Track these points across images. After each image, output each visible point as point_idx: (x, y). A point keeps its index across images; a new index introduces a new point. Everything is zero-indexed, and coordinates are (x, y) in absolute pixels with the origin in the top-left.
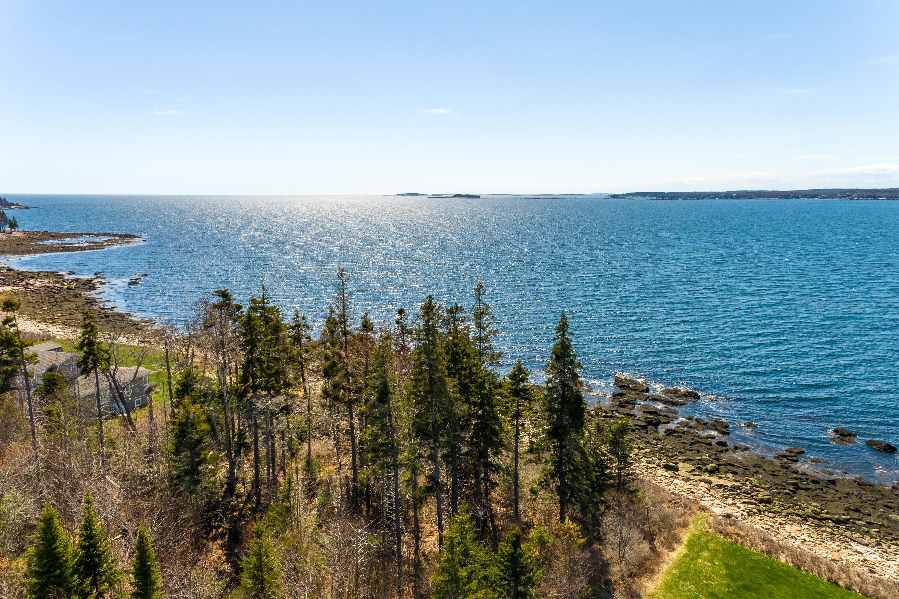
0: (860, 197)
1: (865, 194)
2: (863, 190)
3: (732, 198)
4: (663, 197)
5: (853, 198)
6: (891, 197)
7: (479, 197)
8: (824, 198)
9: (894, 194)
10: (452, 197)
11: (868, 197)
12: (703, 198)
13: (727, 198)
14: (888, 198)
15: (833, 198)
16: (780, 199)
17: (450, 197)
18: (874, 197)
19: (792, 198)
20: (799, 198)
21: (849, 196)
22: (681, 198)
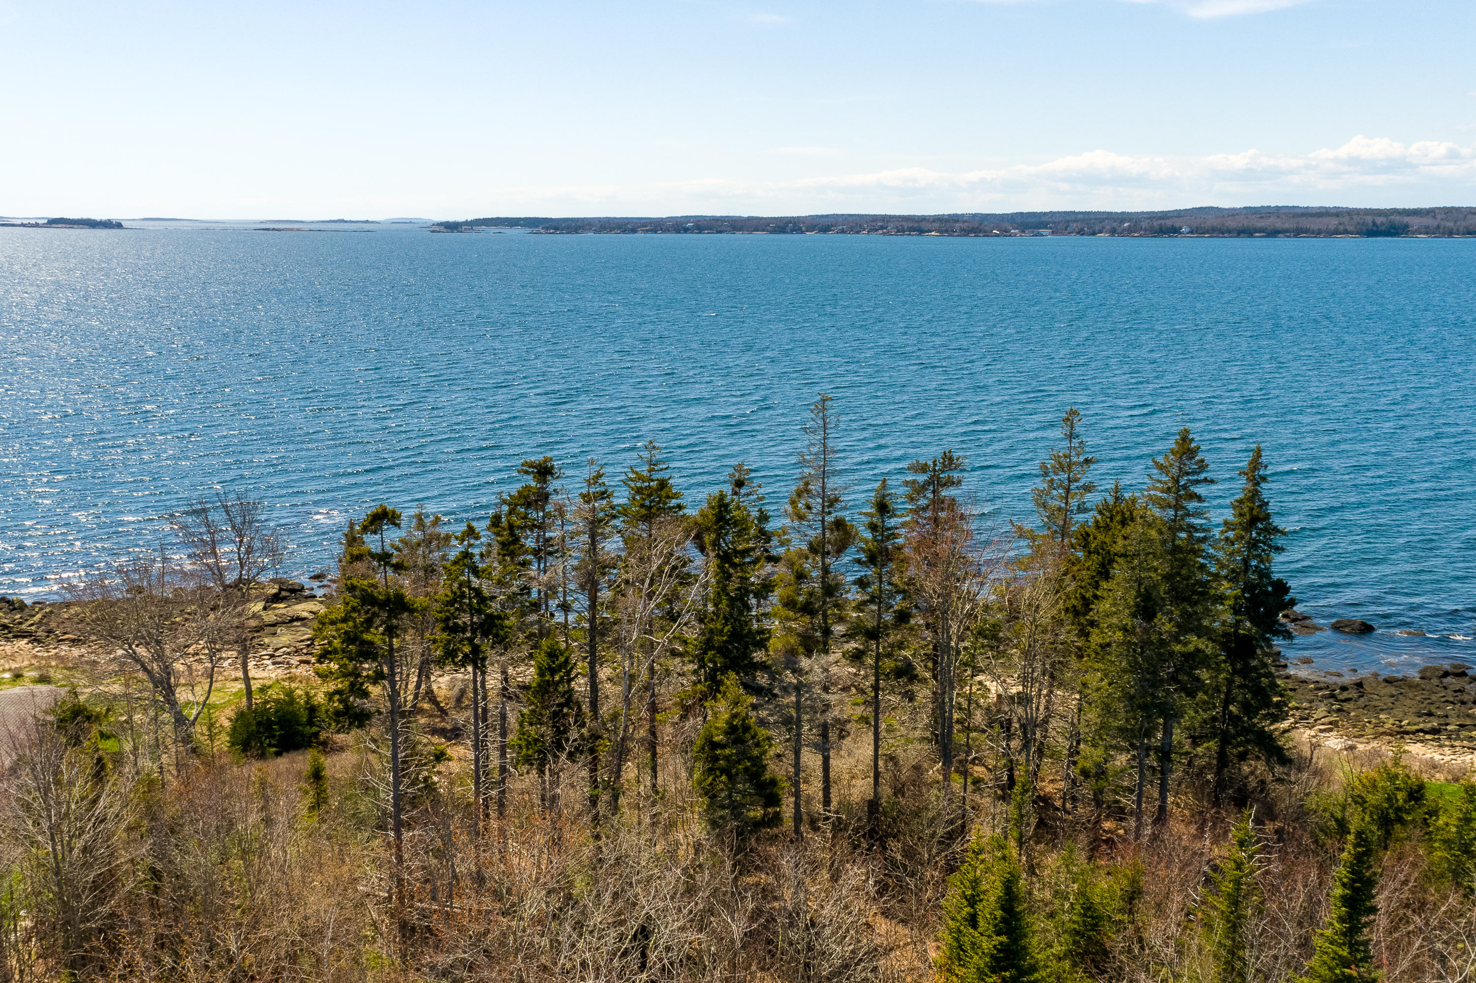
0: (898, 231)
1: (905, 225)
2: (900, 217)
3: (686, 230)
4: (556, 229)
5: (888, 233)
6: (946, 231)
7: (119, 225)
8: (843, 232)
9: (948, 225)
10: (43, 226)
11: (911, 229)
12: (634, 231)
13: (678, 231)
14: (943, 232)
15: (858, 232)
16: (771, 232)
17: (37, 225)
18: (921, 231)
19: (791, 232)
20: (802, 232)
21: (882, 228)
22: (590, 230)
